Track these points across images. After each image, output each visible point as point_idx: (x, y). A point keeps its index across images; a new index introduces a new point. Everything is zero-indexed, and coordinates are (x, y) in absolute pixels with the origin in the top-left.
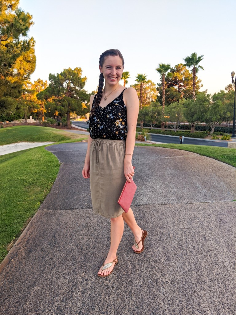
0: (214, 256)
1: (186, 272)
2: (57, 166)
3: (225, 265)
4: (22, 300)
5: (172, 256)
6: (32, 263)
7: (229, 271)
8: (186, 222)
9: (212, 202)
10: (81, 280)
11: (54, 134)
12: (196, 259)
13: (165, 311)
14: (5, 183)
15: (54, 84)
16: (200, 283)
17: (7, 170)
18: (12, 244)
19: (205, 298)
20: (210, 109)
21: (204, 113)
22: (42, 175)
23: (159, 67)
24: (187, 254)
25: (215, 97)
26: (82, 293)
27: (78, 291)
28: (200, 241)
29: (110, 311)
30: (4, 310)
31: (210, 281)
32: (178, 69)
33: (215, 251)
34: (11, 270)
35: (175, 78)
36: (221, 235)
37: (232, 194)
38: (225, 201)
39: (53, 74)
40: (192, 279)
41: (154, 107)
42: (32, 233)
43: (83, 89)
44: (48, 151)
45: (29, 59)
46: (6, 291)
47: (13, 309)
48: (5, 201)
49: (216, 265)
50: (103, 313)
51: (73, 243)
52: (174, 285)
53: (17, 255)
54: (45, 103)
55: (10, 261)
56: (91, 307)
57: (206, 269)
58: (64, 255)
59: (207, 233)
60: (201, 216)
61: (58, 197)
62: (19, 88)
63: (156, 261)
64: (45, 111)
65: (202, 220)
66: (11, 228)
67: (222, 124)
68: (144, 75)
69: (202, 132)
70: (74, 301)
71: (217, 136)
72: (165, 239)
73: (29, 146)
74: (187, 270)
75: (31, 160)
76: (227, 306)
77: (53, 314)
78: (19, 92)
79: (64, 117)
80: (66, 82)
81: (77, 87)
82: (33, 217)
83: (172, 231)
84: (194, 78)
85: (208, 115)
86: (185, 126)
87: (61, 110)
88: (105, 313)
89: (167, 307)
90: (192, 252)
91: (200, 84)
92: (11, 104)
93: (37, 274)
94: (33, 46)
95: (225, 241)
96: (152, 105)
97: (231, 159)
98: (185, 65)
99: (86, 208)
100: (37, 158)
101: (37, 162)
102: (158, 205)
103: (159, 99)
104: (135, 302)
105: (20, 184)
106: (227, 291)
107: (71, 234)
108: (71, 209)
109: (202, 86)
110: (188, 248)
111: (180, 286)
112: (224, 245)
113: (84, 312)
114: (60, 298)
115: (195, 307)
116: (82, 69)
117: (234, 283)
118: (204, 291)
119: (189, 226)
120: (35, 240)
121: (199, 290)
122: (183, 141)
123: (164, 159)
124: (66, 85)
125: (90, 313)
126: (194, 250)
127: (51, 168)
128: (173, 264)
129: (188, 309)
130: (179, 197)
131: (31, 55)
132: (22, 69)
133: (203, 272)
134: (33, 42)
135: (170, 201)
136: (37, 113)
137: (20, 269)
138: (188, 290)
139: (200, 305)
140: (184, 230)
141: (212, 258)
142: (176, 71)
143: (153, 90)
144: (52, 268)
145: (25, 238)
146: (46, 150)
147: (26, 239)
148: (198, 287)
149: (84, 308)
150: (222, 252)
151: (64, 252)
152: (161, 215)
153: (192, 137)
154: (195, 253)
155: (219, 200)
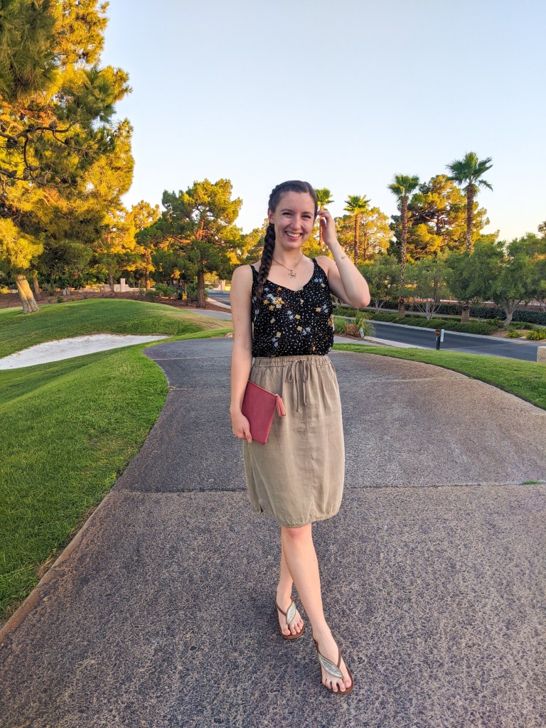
0: (466, 606)
1: (403, 639)
2: (163, 392)
3: (488, 626)
4: (56, 686)
5: (377, 603)
6: (84, 606)
7: (496, 641)
8: (416, 528)
9: (479, 485)
10: (181, 648)
11: (169, 318)
12: (427, 611)
13: (348, 723)
14: (49, 429)
15: (173, 213)
16: (429, 665)
17: (59, 397)
18: (48, 564)
19: (436, 697)
20: (503, 272)
21: (490, 281)
22: (129, 413)
23: (393, 182)
24: (410, 600)
25: (515, 248)
26: (181, 677)
27: (174, 672)
28: (443, 572)
29: (235, 718)
30: (16, 706)
31: (452, 662)
32: (436, 185)
33: (471, 596)
34: (40, 620)
35: (429, 204)
36: (489, 560)
37: (524, 470)
38: (508, 482)
39: (170, 192)
40: (414, 655)
41: (384, 264)
42: (92, 541)
43: (234, 224)
44: (149, 359)
45: (118, 165)
46: (24, 666)
47: (34, 705)
48: (44, 468)
49: (469, 627)
50: (219, 721)
51: (175, 567)
52: (375, 667)
53: (56, 589)
54: (152, 252)
55: (39, 601)
56: (197, 707)
57: (446, 633)
58: (152, 591)
59: (459, 555)
60: (450, 515)
61: (155, 463)
62: (97, 222)
63: (344, 611)
64: (151, 268)
65: (453, 524)
66: (50, 529)
67: (530, 304)
68: (364, 198)
69: (485, 320)
70: (162, 693)
71: (519, 332)
72: (367, 566)
73: (114, 341)
74: (405, 634)
75: (109, 379)
76: (482, 717)
77: (117, 719)
78: (97, 231)
79: (192, 282)
80: (198, 209)
81: (221, 220)
82: (98, 505)
83: (385, 546)
84: (470, 206)
85: (498, 286)
86: (450, 307)
87: (185, 267)
88: (223, 721)
89: (354, 714)
90: (421, 595)
91: (484, 218)
92: (78, 256)
93: (94, 630)
94: (128, 137)
95: (494, 574)
96: (379, 260)
97: (534, 389)
98: (452, 179)
99: (211, 490)
100: (122, 374)
101: (122, 384)
102: (363, 487)
103: (395, 249)
104: (288, 700)
105: (80, 432)
106: (485, 685)
107: (172, 547)
108: (178, 491)
109: (488, 222)
110: (414, 586)
111: (387, 669)
112: (492, 582)
113: (179, 717)
114: (134, 685)
115: (412, 716)
116: (232, 183)
117: (501, 666)
118: (435, 684)
119: (424, 537)
120: (96, 558)
121: (425, 679)
122: (442, 340)
123: (390, 383)
124: (197, 216)
125: (193, 720)
126: (426, 592)
127: (148, 397)
128: (379, 620)
129: (398, 721)
130: (410, 472)
131: (123, 156)
132: (104, 184)
133: (439, 641)
134: (127, 129)
135: (390, 480)
136: (136, 272)
137: (58, 619)
138: (403, 680)
139: (423, 713)
140: (412, 545)
141: (463, 611)
142: (433, 190)
143: (382, 229)
144: (126, 619)
145: (77, 552)
146: (145, 356)
147: (79, 555)
148: (425, 674)
149: (182, 709)
150: (484, 597)
151: (153, 586)
152: (366, 511)
153: (464, 332)
154: (428, 597)
155: (495, 481)
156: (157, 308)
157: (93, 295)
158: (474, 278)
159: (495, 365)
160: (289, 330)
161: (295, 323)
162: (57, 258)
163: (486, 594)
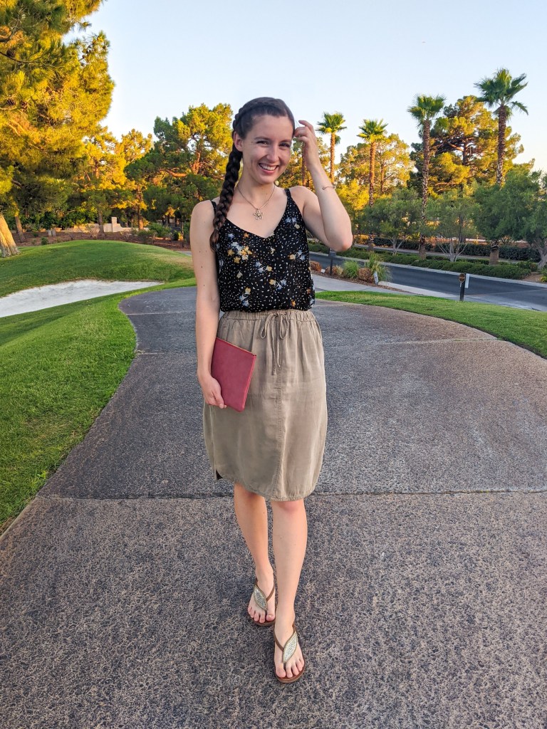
0: (487, 687)
2: (128, 358)
5: (363, 680)
8: (424, 557)
9: (508, 491)
11: (160, 262)
12: (433, 695)
15: (167, 144)
17: (10, 362)
20: (539, 207)
21: (523, 218)
22: (81, 386)
23: (415, 104)
24: (410, 675)
28: (456, 629)
32: (464, 108)
33: (495, 670)
35: (455, 129)
36: (520, 609)
39: (163, 119)
41: (402, 199)
44: (123, 313)
45: (92, 86)
51: (97, 614)
54: (143, 188)
58: (61, 652)
59: (479, 601)
60: (469, 537)
61: (98, 456)
62: (73, 153)
63: (316, 693)
64: (144, 206)
65: (472, 551)
68: (380, 123)
69: (517, 262)
72: (354, 616)
73: (100, 289)
75: (71, 339)
80: (194, 138)
81: (220, 150)
82: (16, 516)
83: (381, 585)
84: (502, 132)
85: (532, 224)
86: (477, 247)
87: (179, 204)
90: (424, 666)
91: (518, 145)
94: (104, 53)
95: (527, 634)
96: (398, 194)
98: (480, 100)
99: (162, 496)
100: (87, 333)
101: (83, 346)
102: (357, 494)
103: (416, 181)
105: (18, 410)
107: (100, 582)
108: (121, 497)
109: (522, 150)
110: (416, 652)
112: (523, 647)
119: (433, 572)
122: (467, 286)
123: (400, 346)
124: (192, 146)
126: (432, 662)
127: (108, 365)
130: (419, 471)
131: (99, 76)
132: (77, 110)
134: (103, 44)
135: (392, 484)
136: (128, 210)
140: (416, 585)
142: (459, 113)
143: (402, 158)
146: (119, 310)
150: (513, 673)
151: (63, 644)
152: (359, 530)
153: (492, 276)
154: (435, 671)
155: (529, 485)
156: (148, 251)
157: (81, 236)
158: (504, 214)
159: (529, 323)
160: (260, 285)
161: (267, 276)
162: (30, 196)
163: (515, 667)
